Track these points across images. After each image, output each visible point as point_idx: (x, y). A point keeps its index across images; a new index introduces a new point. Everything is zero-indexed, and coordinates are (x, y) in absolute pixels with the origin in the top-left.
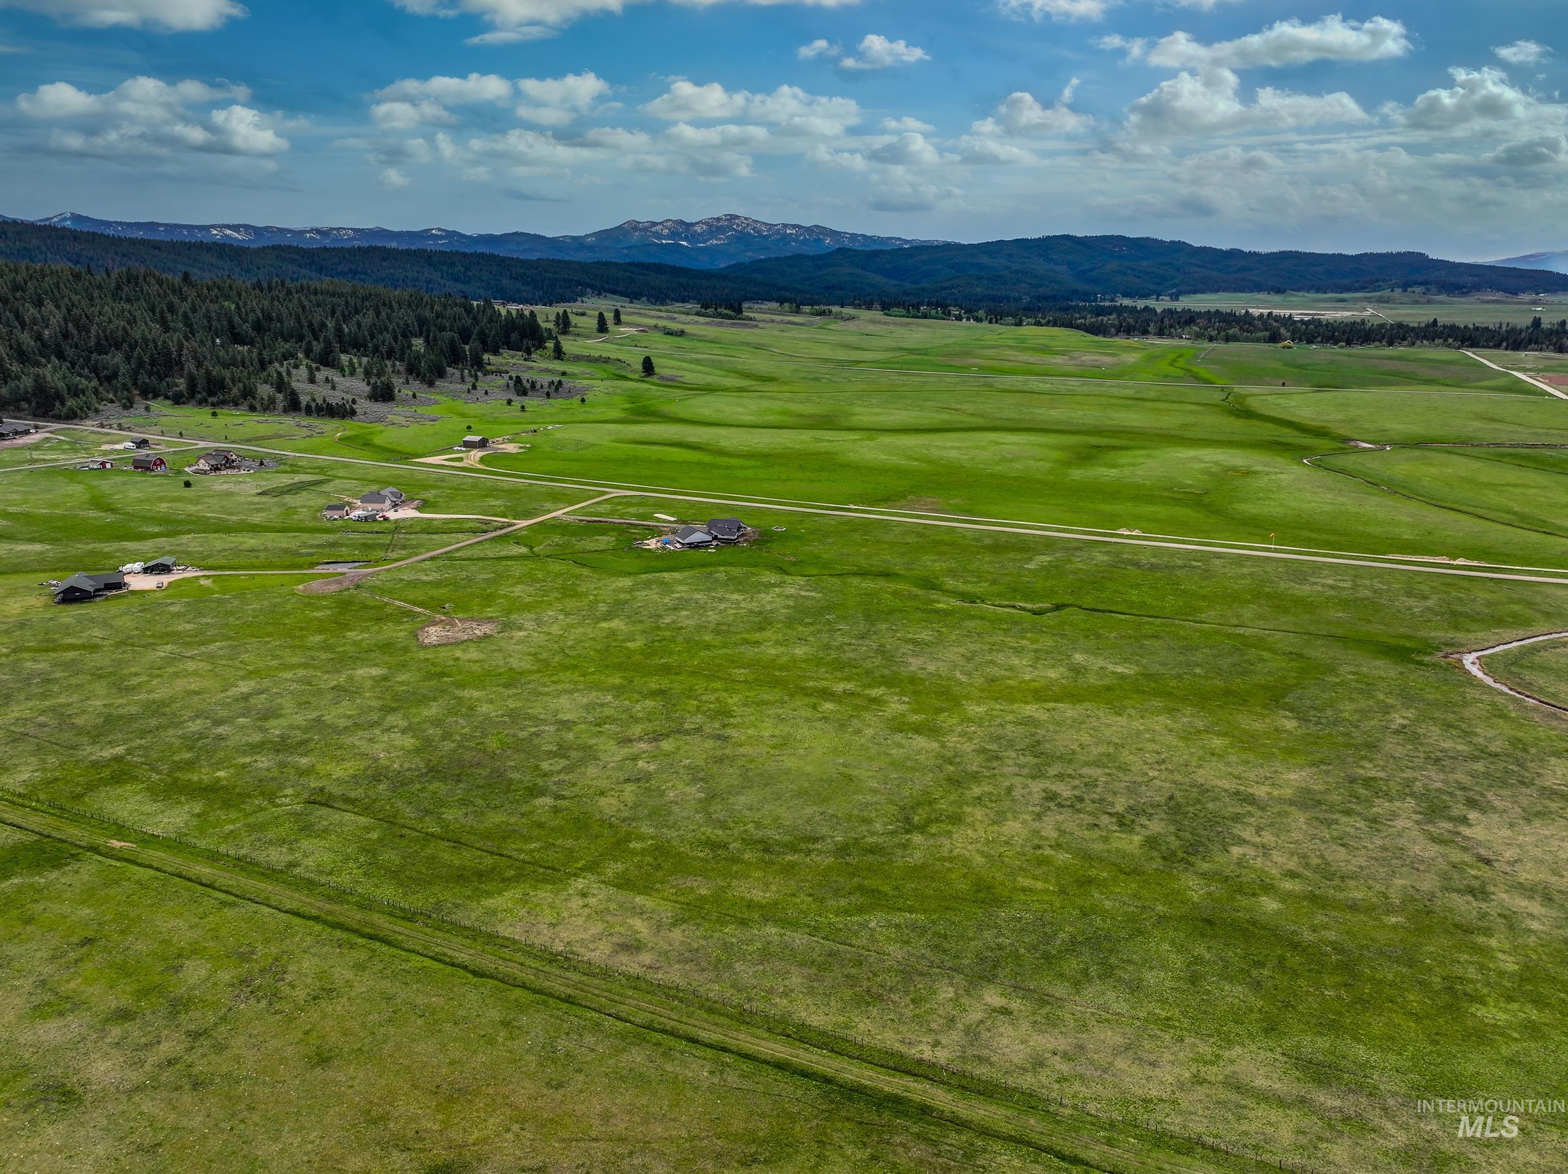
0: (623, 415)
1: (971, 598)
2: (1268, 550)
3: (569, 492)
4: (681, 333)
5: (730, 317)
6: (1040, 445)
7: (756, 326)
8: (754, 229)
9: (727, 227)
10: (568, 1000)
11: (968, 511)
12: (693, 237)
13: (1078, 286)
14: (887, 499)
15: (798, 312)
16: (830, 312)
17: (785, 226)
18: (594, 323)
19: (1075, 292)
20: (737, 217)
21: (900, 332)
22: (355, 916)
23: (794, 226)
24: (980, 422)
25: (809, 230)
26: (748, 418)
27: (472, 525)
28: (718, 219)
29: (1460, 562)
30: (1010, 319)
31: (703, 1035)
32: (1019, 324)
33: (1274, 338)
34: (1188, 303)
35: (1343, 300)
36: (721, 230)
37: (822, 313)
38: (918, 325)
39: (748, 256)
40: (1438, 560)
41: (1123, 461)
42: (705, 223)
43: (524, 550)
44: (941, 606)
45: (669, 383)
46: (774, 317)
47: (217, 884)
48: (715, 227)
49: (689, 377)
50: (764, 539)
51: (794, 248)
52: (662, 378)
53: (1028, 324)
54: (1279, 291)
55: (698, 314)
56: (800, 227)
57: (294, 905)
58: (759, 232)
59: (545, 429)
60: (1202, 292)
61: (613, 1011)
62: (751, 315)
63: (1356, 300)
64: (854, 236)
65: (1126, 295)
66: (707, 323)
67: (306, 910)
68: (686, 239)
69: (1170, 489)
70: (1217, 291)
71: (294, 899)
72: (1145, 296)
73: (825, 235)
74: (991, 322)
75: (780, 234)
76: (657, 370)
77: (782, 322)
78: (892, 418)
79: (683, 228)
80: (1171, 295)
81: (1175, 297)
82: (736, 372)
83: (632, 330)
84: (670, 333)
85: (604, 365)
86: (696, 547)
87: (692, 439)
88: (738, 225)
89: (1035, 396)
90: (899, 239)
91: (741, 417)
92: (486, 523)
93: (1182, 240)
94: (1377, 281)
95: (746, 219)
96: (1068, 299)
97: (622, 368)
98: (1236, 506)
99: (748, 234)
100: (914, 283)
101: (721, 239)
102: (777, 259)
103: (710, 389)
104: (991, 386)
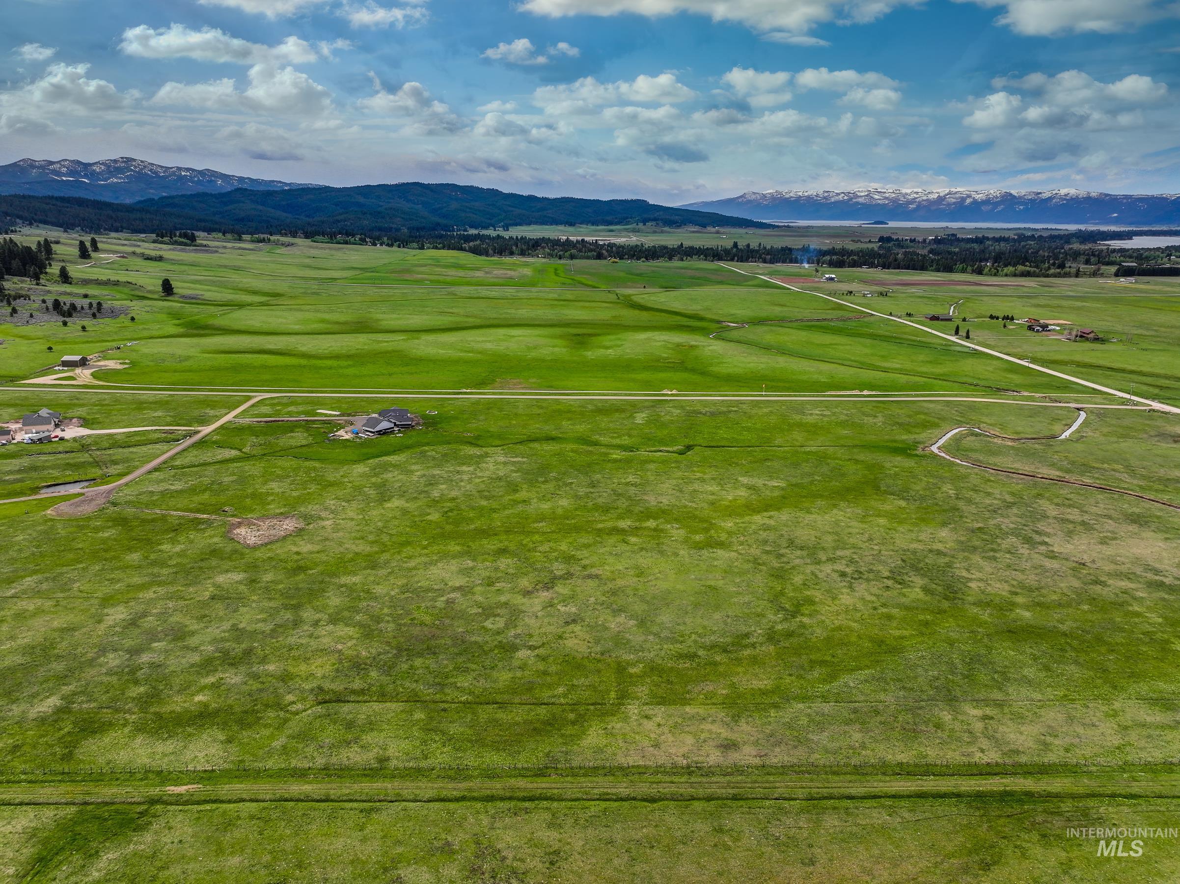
0: (181, 330)
1: (629, 449)
2: (762, 396)
3: (215, 399)
4: (160, 259)
5: (186, 245)
6: (539, 336)
7: (217, 252)
8: (151, 170)
9: (126, 168)
10: (735, 798)
11: (548, 387)
12: (93, 175)
13: (436, 219)
14: (482, 384)
15: (240, 240)
16: (269, 240)
17: (179, 169)
18: (76, 251)
19: (438, 224)
20: (134, 160)
21: (339, 255)
22: (497, 787)
23: (188, 169)
24: (478, 322)
25: (201, 172)
26: (297, 327)
27: (157, 435)
28: (115, 161)
29: (865, 392)
30: (415, 245)
31: (853, 791)
32: (422, 248)
33: (599, 257)
34: (516, 232)
35: (612, 231)
36: (119, 170)
37: (262, 241)
38: (350, 250)
39: (154, 193)
40: (854, 392)
41: (608, 344)
42: (102, 164)
43: (234, 453)
44: (615, 456)
45: (194, 301)
46: (225, 244)
47: (332, 797)
48: (114, 167)
49: (208, 295)
50: (431, 423)
51: (191, 188)
52: (183, 297)
53: (428, 248)
54: (571, 224)
55: (154, 242)
56: (193, 170)
57: (430, 794)
58: (156, 173)
59: (125, 345)
60: (521, 225)
61: (776, 795)
62: (205, 242)
63: (619, 230)
64: (241, 179)
65: (472, 226)
66: (173, 250)
67: (444, 794)
68: (86, 176)
69: (658, 361)
70: (529, 224)
71: (427, 788)
72: (486, 227)
73: (217, 177)
74: (399, 247)
75: (176, 176)
76: (175, 290)
77: (233, 248)
78: (411, 321)
79: (80, 168)
80: (503, 227)
81: (506, 228)
82: (241, 290)
83: (113, 257)
84: (149, 258)
85: (115, 287)
86: (384, 433)
87: (271, 347)
88: (135, 167)
89: (495, 301)
90: (280, 182)
91: (292, 326)
92: (171, 432)
93: (495, 188)
94: (627, 218)
95: (142, 162)
96: (434, 229)
97: (136, 289)
98: (711, 368)
99: (146, 174)
100: (308, 216)
101: (120, 178)
102: (183, 196)
103: (241, 306)
104: (455, 295)
